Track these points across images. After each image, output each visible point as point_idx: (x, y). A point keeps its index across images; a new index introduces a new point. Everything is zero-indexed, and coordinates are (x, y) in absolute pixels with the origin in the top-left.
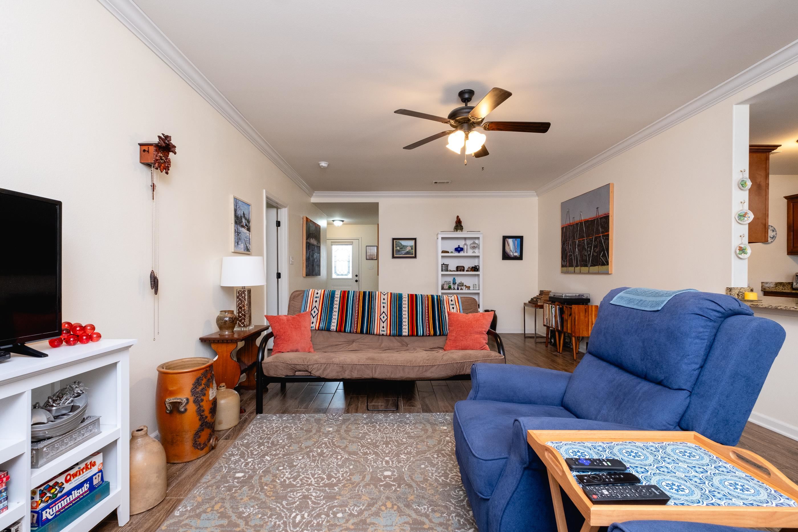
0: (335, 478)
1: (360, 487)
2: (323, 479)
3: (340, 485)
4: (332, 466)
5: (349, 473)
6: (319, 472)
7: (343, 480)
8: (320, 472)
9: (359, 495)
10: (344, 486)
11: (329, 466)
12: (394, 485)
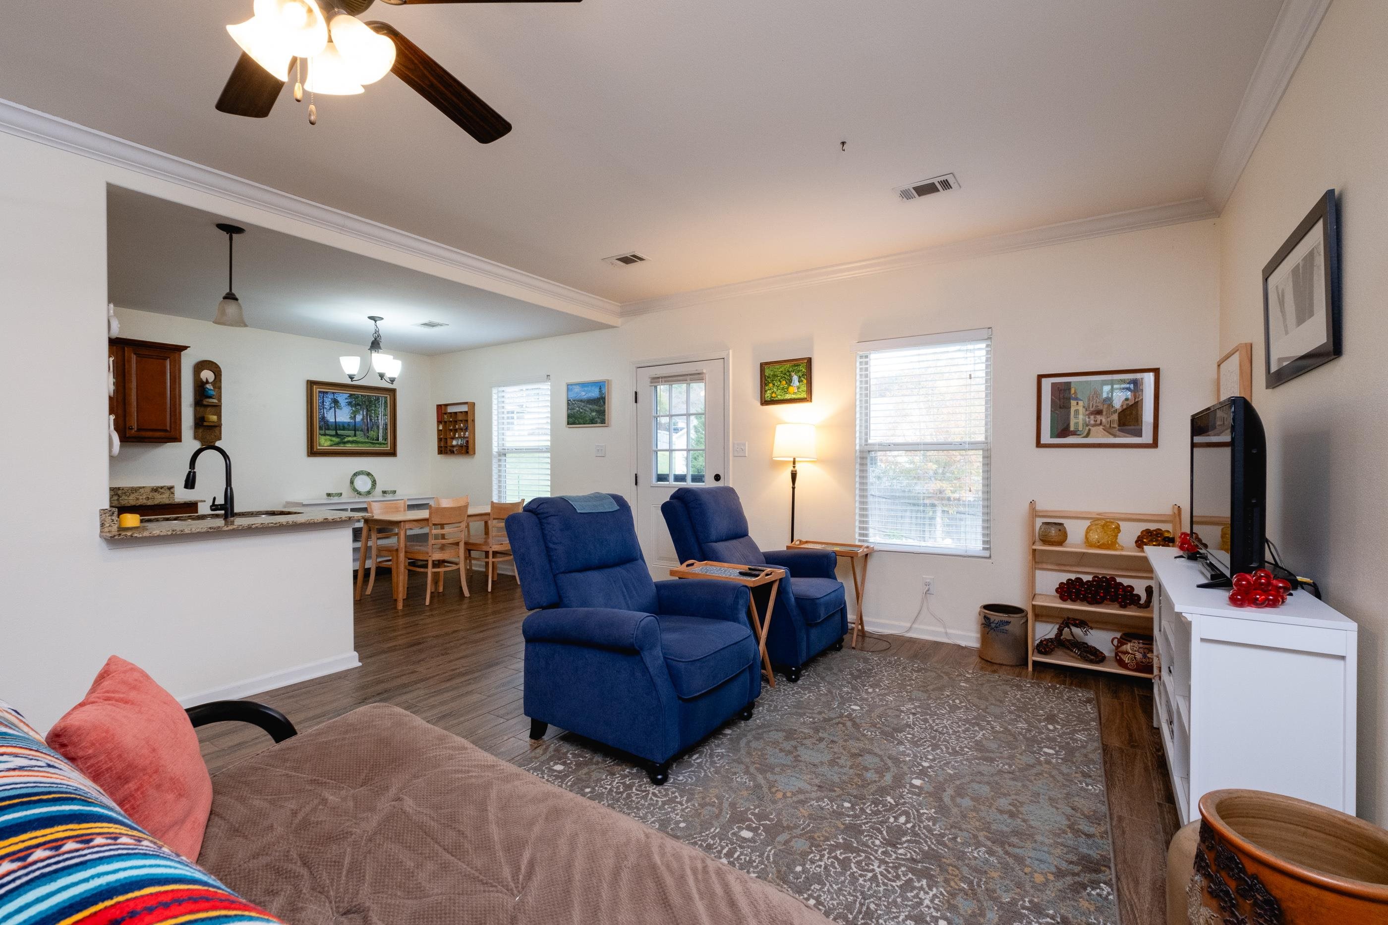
0: (836, 858)
1: (803, 829)
2: (858, 863)
3: (832, 843)
4: (834, 885)
5: (810, 857)
6: (862, 883)
7: (825, 850)
8: (861, 881)
9: (810, 819)
10: (827, 839)
11: (840, 889)
12: (753, 814)
